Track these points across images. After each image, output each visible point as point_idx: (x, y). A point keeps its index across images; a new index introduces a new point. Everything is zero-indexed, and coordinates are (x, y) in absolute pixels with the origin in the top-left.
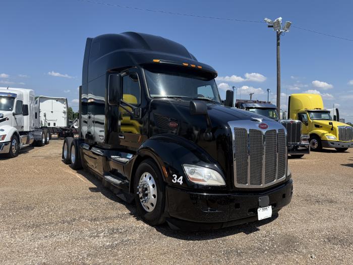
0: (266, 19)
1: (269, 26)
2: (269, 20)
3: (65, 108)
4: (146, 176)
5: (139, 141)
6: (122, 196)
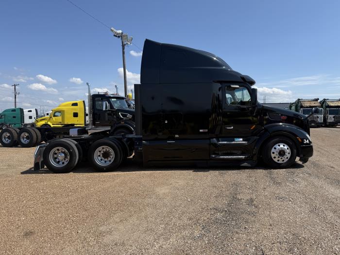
4: (279, 146)
5: (252, 128)
6: (245, 164)
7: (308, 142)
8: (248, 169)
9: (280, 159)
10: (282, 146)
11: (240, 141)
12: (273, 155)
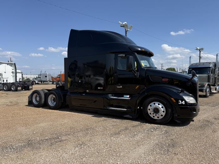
0: (119, 22)
1: (121, 26)
2: (121, 23)
3: (13, 69)
4: (154, 104)
5: (136, 88)
6: (128, 116)
7: (184, 103)
8: (129, 120)
9: (154, 115)
10: (157, 104)
11: (127, 97)
12: (149, 112)
